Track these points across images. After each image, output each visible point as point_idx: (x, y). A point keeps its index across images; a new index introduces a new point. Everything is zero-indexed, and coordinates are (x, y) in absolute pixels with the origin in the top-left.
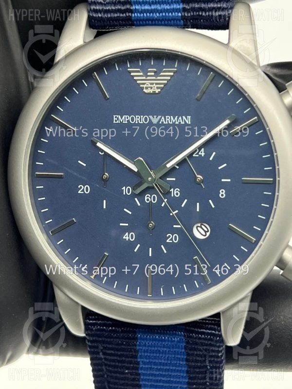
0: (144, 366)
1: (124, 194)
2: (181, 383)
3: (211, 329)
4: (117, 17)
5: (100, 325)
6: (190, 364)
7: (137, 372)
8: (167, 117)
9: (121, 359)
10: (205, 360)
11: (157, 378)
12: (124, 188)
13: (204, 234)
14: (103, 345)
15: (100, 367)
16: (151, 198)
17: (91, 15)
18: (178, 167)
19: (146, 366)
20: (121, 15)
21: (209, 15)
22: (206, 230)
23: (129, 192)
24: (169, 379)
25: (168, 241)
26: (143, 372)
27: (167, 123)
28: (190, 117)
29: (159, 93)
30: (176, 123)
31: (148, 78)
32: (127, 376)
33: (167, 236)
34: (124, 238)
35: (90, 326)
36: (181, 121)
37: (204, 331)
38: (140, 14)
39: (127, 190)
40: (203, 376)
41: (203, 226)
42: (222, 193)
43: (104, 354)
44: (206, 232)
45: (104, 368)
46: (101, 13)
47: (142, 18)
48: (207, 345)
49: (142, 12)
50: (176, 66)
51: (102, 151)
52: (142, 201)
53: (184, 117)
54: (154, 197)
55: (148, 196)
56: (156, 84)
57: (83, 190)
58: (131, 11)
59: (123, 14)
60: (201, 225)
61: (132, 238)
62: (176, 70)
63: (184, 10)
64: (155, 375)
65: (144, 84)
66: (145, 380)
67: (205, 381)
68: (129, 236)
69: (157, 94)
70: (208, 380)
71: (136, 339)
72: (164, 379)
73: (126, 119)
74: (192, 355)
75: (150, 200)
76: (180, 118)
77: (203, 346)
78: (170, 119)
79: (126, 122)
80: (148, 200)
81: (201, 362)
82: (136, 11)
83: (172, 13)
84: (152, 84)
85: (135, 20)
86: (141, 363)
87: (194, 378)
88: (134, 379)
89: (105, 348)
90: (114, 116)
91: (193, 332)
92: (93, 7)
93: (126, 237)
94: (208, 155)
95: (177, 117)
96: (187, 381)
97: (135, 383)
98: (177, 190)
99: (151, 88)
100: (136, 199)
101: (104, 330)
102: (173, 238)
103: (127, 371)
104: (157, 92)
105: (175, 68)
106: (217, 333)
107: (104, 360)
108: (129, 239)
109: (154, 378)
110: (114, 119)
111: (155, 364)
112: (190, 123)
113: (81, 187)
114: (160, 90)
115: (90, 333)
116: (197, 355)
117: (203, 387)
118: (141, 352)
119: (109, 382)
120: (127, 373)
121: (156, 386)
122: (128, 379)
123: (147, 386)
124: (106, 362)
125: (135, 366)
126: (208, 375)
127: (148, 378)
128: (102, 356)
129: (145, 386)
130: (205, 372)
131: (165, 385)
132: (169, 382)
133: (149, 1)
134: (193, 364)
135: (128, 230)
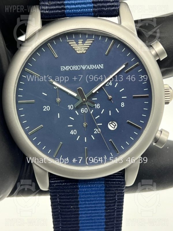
0: (82, 203)
1: (69, 109)
2: (102, 210)
3: (119, 178)
4: (57, 12)
5: (58, 183)
6: (107, 199)
7: (77, 206)
8: (90, 65)
9: (69, 200)
10: (115, 195)
11: (88, 209)
12: (69, 106)
13: (114, 127)
14: (59, 194)
15: (56, 207)
16: (84, 110)
17: (42, 12)
18: (98, 92)
19: (83, 203)
20: (59, 11)
21: (108, 10)
22: (115, 125)
23: (72, 108)
24: (95, 208)
25: (95, 133)
26: (81, 206)
27: (90, 69)
28: (103, 65)
30: (96, 68)
31: (79, 45)
32: (72, 210)
33: (94, 130)
34: (71, 133)
35: (52, 184)
36: (98, 67)
37: (115, 179)
38: (70, 10)
39: (70, 107)
40: (114, 204)
41: (113, 123)
42: (123, 105)
43: (60, 199)
45: (59, 206)
46: (48, 11)
47: (71, 13)
48: (117, 187)
50: (93, 38)
51: (56, 86)
52: (79, 112)
53: (99, 65)
54: (86, 109)
55: (82, 109)
56: (84, 48)
57: (46, 109)
58: (64, 9)
59: (60, 11)
60: (112, 122)
61: (75, 133)
62: (94, 39)
63: (94, 7)
64: (88, 207)
65: (77, 48)
66: (82, 211)
67: (114, 207)
68: (73, 132)
69: (84, 53)
70: (116, 206)
71: (78, 188)
72: (93, 208)
73: (68, 68)
74: (109, 193)
75: (84, 111)
76: (98, 66)
77: (115, 188)
78: (92, 67)
79: (68, 70)
80: (83, 111)
81: (113, 197)
82: (67, 9)
83: (87, 9)
84: (81, 48)
85: (67, 14)
86: (80, 201)
87: (109, 206)
88: (75, 211)
89: (60, 195)
90: (61, 67)
91: (109, 181)
92: (43, 8)
93: (72, 132)
94: (114, 84)
95: (96, 65)
96: (105, 208)
97: (76, 213)
98: (98, 105)
99: (81, 50)
100: (76, 111)
101: (60, 185)
102: (97, 131)
103: (72, 207)
104: (84, 52)
106: (122, 180)
107: (59, 202)
109: (87, 209)
110: (61, 68)
111: (88, 201)
112: (103, 68)
113: (45, 107)
114: (86, 51)
115: (52, 187)
116: (111, 193)
117: (113, 210)
118: (81, 195)
119: (61, 214)
120: (72, 208)
121: (88, 214)
122: (72, 211)
123: (83, 214)
124: (60, 203)
125: (77, 203)
126: (116, 204)
127: (83, 209)
128: (58, 200)
129: (81, 214)
130: (115, 202)
131: (93, 212)
132: (95, 210)
133: (75, 3)
134: (109, 198)
135: (73, 128)
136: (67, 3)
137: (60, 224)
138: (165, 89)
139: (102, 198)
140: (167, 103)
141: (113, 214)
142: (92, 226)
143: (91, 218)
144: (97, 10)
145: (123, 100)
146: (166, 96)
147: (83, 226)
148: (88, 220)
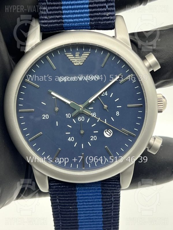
1: (67, 117)
2: (99, 210)
3: (114, 182)
4: (56, 26)
5: (57, 185)
6: (104, 200)
7: (76, 207)
9: (68, 201)
10: (112, 197)
11: (86, 209)
12: (67, 114)
13: (109, 134)
15: (56, 207)
16: (81, 118)
17: (42, 26)
18: (94, 102)
19: (81, 204)
21: (104, 23)
24: (93, 209)
25: (91, 140)
26: (79, 207)
29: (82, 64)
31: (76, 57)
33: (91, 137)
34: (68, 140)
35: (52, 187)
37: (111, 183)
38: (68, 24)
39: (68, 116)
40: (110, 205)
41: (108, 131)
42: (118, 113)
43: (59, 200)
44: (110, 133)
45: (59, 207)
46: (47, 25)
47: (69, 26)
48: (113, 190)
49: (69, 23)
50: (90, 51)
51: (54, 96)
52: (77, 121)
54: (83, 118)
55: (79, 118)
56: (80, 60)
57: (45, 118)
58: (63, 23)
59: (58, 24)
61: (73, 140)
63: (91, 21)
64: (86, 208)
65: (74, 61)
66: (80, 211)
67: (111, 208)
68: (71, 139)
69: (81, 65)
70: (113, 207)
71: (76, 190)
72: (91, 209)
74: (105, 195)
75: (81, 120)
77: (111, 190)
80: (80, 120)
81: (109, 198)
82: (65, 22)
83: (84, 23)
84: (78, 60)
85: (65, 27)
86: (78, 202)
87: (106, 207)
88: (74, 211)
89: (59, 197)
91: (105, 184)
92: (42, 22)
94: (109, 95)
96: (102, 209)
97: (75, 213)
98: (94, 114)
99: (78, 62)
100: (73, 120)
101: (59, 188)
102: (94, 138)
103: (71, 207)
104: (81, 64)
105: (89, 51)
106: (118, 183)
107: (58, 203)
108: (71, 141)
109: (85, 209)
111: (86, 202)
113: (44, 116)
115: (51, 190)
116: (107, 195)
117: (110, 211)
118: (79, 197)
119: (61, 214)
120: (71, 209)
121: (86, 213)
122: (71, 211)
123: (81, 214)
124: (60, 204)
125: (75, 204)
126: (113, 205)
127: (82, 209)
128: (58, 201)
129: (80, 214)
130: (111, 204)
131: (91, 212)
132: (93, 210)
133: (72, 17)
134: (105, 200)
135: (70, 136)
136: (65, 17)
137: (61, 223)
138: (158, 99)
139: (99, 200)
140: (160, 111)
141: (110, 214)
142: (90, 225)
143: (89, 217)
144: (93, 23)
145: (118, 109)
146: (159, 106)
147: (82, 225)
148: (87, 219)
